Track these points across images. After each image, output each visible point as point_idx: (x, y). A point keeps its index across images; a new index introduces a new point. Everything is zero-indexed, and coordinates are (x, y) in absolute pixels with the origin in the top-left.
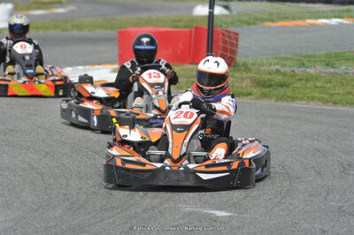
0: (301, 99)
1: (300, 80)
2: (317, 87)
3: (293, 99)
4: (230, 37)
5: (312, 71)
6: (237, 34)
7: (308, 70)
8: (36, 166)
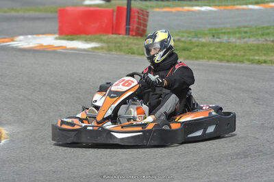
0: (203, 58)
1: (198, 46)
2: (210, 51)
3: (197, 58)
4: (143, 15)
5: (203, 40)
6: (148, 12)
7: (200, 40)
8: (30, 97)
